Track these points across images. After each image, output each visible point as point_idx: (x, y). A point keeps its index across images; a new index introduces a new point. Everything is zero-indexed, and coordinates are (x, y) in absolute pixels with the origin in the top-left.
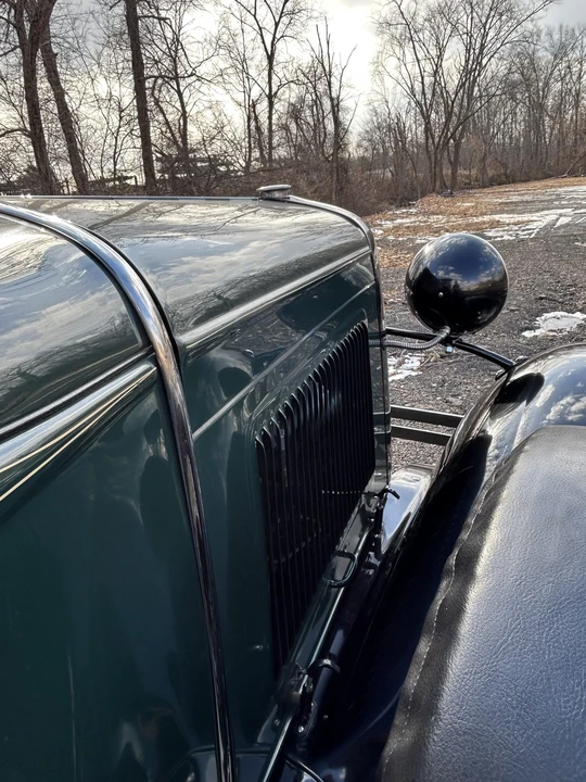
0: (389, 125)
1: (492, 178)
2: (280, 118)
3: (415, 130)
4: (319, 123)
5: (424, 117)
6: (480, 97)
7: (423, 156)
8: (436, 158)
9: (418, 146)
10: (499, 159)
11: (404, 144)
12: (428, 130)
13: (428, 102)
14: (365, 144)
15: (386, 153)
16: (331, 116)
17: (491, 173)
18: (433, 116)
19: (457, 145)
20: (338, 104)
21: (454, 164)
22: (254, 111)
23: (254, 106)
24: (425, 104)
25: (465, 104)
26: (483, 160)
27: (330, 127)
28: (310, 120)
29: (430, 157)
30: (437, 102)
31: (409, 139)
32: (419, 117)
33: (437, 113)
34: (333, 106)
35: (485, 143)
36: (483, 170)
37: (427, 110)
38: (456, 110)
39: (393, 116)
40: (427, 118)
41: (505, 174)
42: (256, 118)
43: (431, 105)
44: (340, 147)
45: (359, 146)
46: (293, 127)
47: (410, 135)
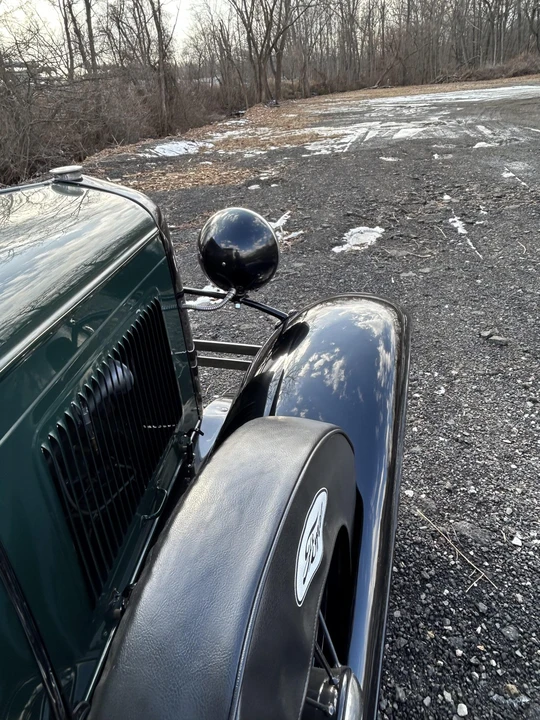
0: (214, 32)
1: (313, 87)
2: (99, 22)
3: (238, 39)
4: (142, 26)
5: (245, 25)
6: (298, 6)
7: (248, 65)
8: (260, 68)
9: (243, 53)
10: (318, 70)
11: (229, 51)
12: (250, 39)
13: (249, 10)
14: (192, 50)
15: (213, 61)
16: (152, 21)
17: (311, 82)
18: (254, 24)
19: (279, 55)
20: (159, 9)
21: (277, 75)
22: (71, 12)
23: (70, 7)
24: (246, 11)
25: (283, 12)
26: (304, 69)
27: (154, 33)
28: (132, 23)
29: (254, 67)
30: (257, 11)
31: (232, 48)
32: (241, 25)
33: (258, 20)
34: (154, 12)
35: (304, 53)
36: (304, 80)
37: (248, 18)
38: (275, 18)
39: (216, 23)
40: (248, 26)
41: (324, 84)
42: (74, 20)
43: (251, 12)
44: (165, 55)
45: (185, 53)
46: (115, 31)
47: (234, 43)
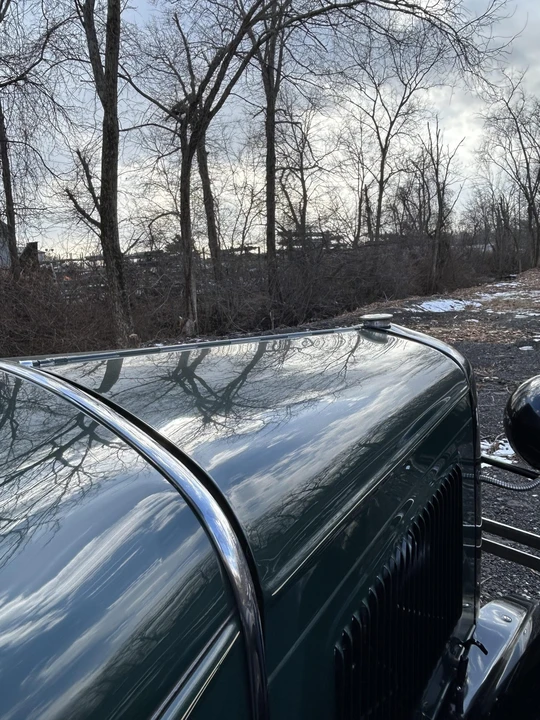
0: (493, 206)
2: (388, 200)
3: (518, 209)
4: (424, 205)
5: (527, 198)
7: (525, 233)
9: (521, 223)
11: (506, 221)
12: (531, 210)
13: (533, 185)
14: (468, 221)
15: (488, 227)
16: (436, 198)
20: (443, 188)
22: (366, 195)
23: (366, 190)
24: (530, 186)
27: (435, 207)
28: (416, 201)
29: (533, 235)
31: (511, 219)
32: (523, 198)
34: (438, 191)
37: (532, 193)
39: (497, 197)
40: (531, 199)
42: (367, 200)
43: (535, 187)
44: (443, 225)
45: (462, 223)
46: (400, 207)
47: (513, 214)
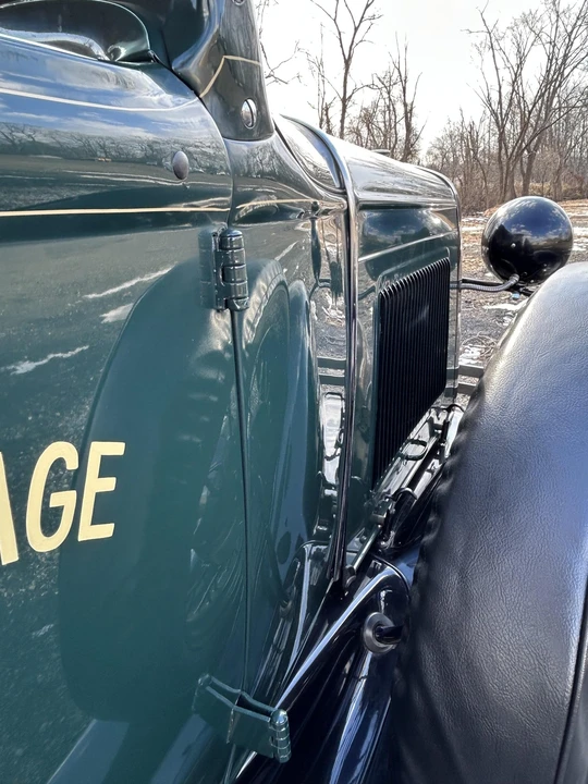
0: (462, 134)
1: (566, 192)
2: (351, 123)
3: (488, 140)
4: (390, 128)
5: (498, 126)
6: (560, 108)
7: (495, 167)
8: (508, 168)
9: (490, 156)
10: (575, 173)
11: (475, 154)
12: (502, 139)
13: (504, 112)
14: (437, 152)
15: (456, 161)
16: (403, 122)
17: (564, 187)
18: (508, 126)
19: (531, 157)
20: (411, 110)
21: (527, 177)
22: (327, 114)
23: (327, 110)
24: (501, 113)
25: (543, 115)
26: (558, 172)
27: (402, 133)
28: (382, 125)
29: (501, 168)
30: (513, 113)
31: (480, 149)
32: (494, 126)
33: (512, 123)
34: (406, 113)
35: (561, 156)
36: (557, 184)
37: (503, 120)
38: (532, 121)
39: (467, 123)
40: (501, 128)
41: (580, 189)
42: (328, 121)
43: (507, 114)
44: (410, 153)
45: (429, 153)
46: (364, 132)
47: (482, 144)
